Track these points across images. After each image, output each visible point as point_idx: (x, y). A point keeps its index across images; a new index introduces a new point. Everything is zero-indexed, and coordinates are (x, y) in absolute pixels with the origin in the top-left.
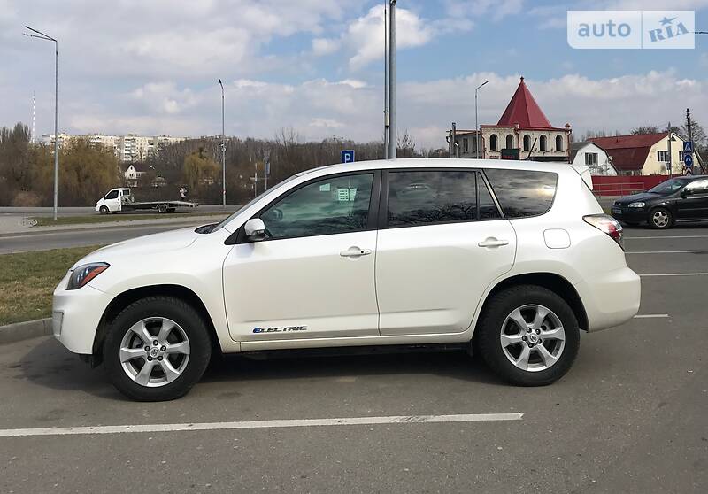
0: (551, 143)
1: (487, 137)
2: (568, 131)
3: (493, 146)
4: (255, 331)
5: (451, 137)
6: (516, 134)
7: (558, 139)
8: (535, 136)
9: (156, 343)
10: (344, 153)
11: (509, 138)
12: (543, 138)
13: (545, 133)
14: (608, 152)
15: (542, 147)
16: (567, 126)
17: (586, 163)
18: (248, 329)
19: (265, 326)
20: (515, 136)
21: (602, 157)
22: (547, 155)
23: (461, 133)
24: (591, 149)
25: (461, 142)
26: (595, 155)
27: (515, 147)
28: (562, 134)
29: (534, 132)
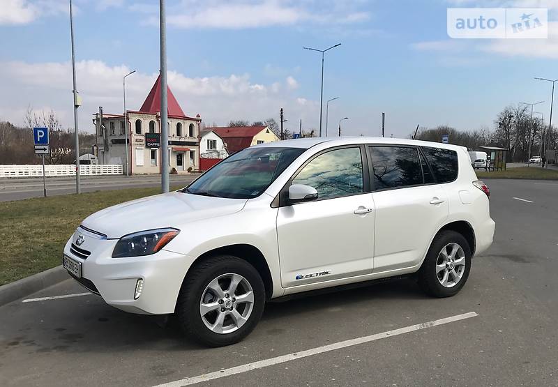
0: (185, 130)
1: (133, 121)
2: (198, 121)
3: (138, 130)
4: (297, 278)
5: (97, 120)
6: (158, 120)
7: (191, 127)
8: (173, 124)
9: (228, 296)
10: (36, 129)
11: (152, 124)
12: (179, 126)
13: (181, 121)
14: (224, 139)
15: (179, 133)
16: (198, 116)
17: (208, 148)
18: (292, 278)
19: (304, 273)
20: (156, 122)
21: (220, 144)
22: (182, 140)
23: (107, 117)
24: (211, 136)
25: (108, 125)
26: (215, 141)
27: (157, 131)
28: (194, 123)
29: (172, 120)
